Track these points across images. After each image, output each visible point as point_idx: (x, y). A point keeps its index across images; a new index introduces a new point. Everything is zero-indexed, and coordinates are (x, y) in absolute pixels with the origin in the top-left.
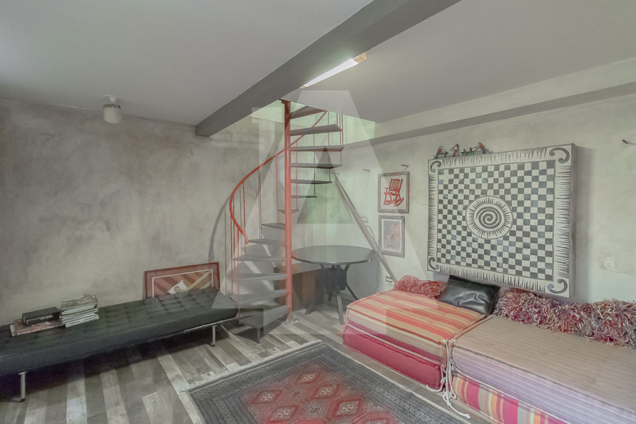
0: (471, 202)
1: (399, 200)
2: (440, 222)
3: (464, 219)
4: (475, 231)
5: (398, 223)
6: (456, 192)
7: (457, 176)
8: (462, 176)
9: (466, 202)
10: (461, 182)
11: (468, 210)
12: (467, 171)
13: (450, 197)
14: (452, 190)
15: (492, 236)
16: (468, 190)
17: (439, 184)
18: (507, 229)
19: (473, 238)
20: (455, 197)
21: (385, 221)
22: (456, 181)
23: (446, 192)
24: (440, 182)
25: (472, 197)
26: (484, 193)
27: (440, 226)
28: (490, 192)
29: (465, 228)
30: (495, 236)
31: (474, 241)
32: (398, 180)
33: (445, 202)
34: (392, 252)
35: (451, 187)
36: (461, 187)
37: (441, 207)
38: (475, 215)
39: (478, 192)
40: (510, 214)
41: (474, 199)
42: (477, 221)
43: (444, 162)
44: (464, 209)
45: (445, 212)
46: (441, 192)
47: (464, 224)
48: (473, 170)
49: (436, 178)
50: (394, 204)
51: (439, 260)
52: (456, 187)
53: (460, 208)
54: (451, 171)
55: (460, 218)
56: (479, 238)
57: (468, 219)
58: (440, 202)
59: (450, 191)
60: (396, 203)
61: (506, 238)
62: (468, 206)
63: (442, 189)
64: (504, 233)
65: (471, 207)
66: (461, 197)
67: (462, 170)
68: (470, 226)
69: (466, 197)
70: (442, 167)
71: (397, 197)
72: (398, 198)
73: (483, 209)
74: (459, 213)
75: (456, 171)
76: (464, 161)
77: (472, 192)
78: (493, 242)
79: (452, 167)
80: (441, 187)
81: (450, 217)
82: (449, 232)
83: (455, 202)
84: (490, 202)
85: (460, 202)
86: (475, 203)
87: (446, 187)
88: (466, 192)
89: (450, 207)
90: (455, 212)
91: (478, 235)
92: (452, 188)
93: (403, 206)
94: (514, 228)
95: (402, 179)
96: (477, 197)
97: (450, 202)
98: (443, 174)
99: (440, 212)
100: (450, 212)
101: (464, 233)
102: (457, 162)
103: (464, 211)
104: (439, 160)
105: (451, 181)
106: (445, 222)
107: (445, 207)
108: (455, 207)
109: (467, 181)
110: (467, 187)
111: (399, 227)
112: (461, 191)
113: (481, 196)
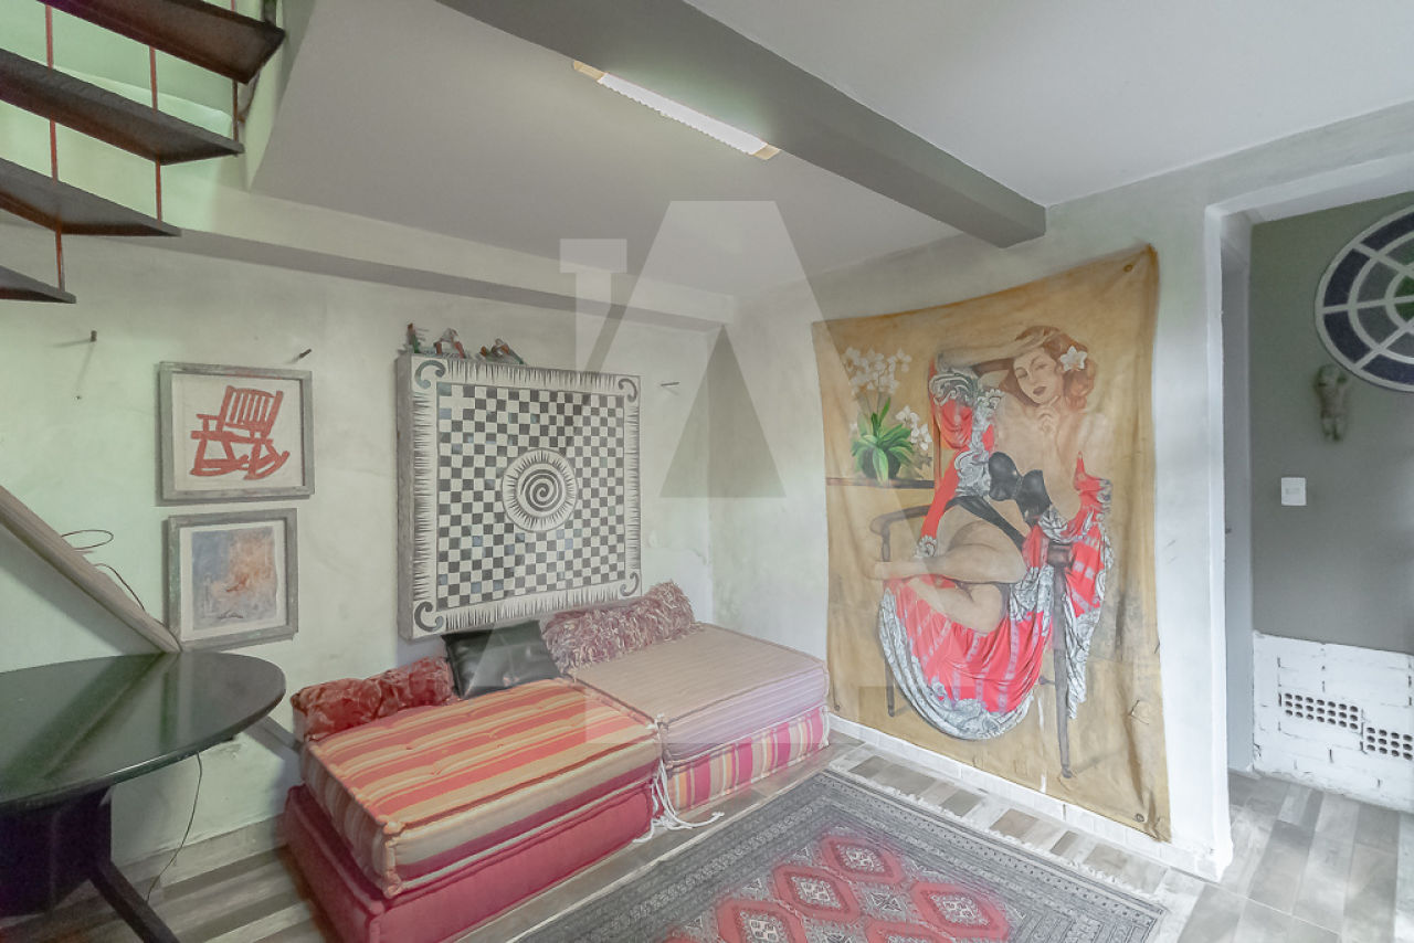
0: (510, 460)
1: (266, 460)
2: (443, 510)
3: (499, 496)
4: (519, 520)
5: (268, 532)
6: (480, 438)
7: (481, 404)
8: (491, 405)
9: (501, 462)
10: (492, 417)
11: (506, 478)
12: (503, 395)
13: (468, 450)
14: (471, 435)
15: (549, 525)
16: (506, 436)
17: (438, 418)
18: (570, 509)
19: (517, 535)
20: (479, 449)
21: (196, 535)
22: (480, 416)
23: (457, 438)
24: (444, 414)
25: (512, 451)
26: (534, 442)
27: (445, 521)
28: (544, 442)
29: (500, 517)
30: (553, 525)
31: (518, 540)
32: (261, 393)
33: (457, 461)
34: (244, 634)
35: (468, 426)
36: (491, 428)
37: (446, 473)
38: (519, 487)
39: (523, 440)
40: (573, 481)
41: (516, 455)
42: (522, 500)
43: (451, 367)
44: (498, 477)
45: (456, 485)
46: (445, 438)
47: (498, 507)
48: (514, 395)
49: (433, 404)
50: (245, 473)
51: (443, 604)
52: (480, 427)
53: (490, 473)
54: (469, 391)
55: (489, 496)
56: (527, 534)
57: (506, 496)
58: (445, 461)
59: (467, 437)
60: (252, 470)
61: (569, 524)
62: (505, 469)
63: (449, 430)
64: (565, 516)
65: (511, 471)
66: (491, 449)
67: (492, 393)
68: (511, 512)
69: (502, 450)
70: (446, 378)
71: (256, 452)
72: (264, 452)
73: (532, 474)
74: (488, 486)
75: (480, 393)
76: (495, 375)
77: (513, 439)
78: (551, 536)
79: (471, 381)
80: (446, 426)
81: (467, 496)
82: (466, 532)
83: (479, 461)
84: (544, 461)
85: (490, 461)
86: (518, 463)
87: (457, 426)
88: (502, 439)
89: (468, 473)
90: (479, 484)
91: (525, 527)
92: (472, 430)
93: (288, 475)
94: (579, 506)
95: (280, 394)
96: (522, 450)
97: (468, 461)
98: (450, 395)
99: (444, 485)
100: (468, 485)
101: (499, 529)
102: (482, 373)
103: (498, 481)
104: (440, 361)
105: (468, 414)
106: (456, 509)
107: (456, 473)
108: (479, 473)
109: (503, 417)
110: (502, 428)
111: (272, 544)
112: (491, 437)
113: (530, 448)
